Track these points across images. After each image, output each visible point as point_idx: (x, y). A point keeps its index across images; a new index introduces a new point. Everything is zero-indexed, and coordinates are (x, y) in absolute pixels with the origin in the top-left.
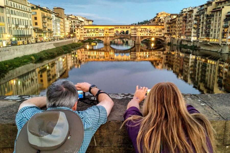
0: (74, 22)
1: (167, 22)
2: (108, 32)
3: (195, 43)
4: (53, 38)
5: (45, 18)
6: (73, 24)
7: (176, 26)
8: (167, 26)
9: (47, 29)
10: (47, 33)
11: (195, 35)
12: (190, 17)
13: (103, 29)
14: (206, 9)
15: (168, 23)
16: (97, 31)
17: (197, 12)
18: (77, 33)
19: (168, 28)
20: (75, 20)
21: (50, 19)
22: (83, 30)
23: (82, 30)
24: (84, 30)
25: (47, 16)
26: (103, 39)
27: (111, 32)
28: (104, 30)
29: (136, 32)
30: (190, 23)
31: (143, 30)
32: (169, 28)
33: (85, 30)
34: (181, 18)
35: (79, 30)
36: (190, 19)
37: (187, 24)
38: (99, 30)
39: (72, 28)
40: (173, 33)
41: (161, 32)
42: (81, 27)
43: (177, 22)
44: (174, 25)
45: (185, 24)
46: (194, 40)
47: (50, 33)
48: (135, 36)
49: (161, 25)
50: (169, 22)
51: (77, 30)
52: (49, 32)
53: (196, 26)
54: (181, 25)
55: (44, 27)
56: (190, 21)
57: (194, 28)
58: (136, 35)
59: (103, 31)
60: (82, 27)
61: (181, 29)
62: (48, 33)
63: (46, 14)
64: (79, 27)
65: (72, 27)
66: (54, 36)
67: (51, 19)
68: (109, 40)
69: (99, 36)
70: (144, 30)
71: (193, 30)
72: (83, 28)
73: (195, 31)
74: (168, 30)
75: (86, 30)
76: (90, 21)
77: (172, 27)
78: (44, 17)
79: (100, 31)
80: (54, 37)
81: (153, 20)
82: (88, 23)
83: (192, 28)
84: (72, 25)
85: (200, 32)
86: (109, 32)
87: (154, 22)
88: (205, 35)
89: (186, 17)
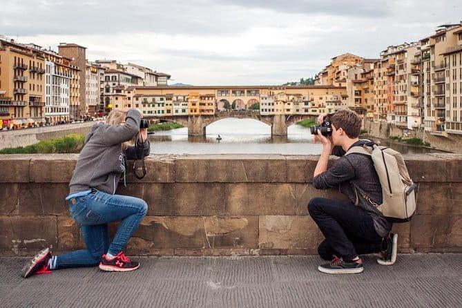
0: (114, 79)
1: (354, 79)
2: (198, 104)
3: (418, 132)
4: (44, 121)
5: (25, 70)
6: (111, 84)
7: (375, 89)
8: (355, 88)
9: (26, 98)
10: (25, 108)
11: (417, 111)
12: (401, 67)
13: (184, 97)
14: (433, 47)
15: (355, 83)
16: (170, 102)
17: (417, 56)
18: (117, 106)
19: (356, 94)
20: (117, 75)
21: (37, 72)
22: (131, 99)
23: (129, 99)
24: (135, 98)
25: (32, 65)
26: (186, 122)
27: (207, 104)
28: (188, 99)
29: (273, 104)
30: (402, 81)
31: (291, 98)
32: (360, 95)
33: (137, 99)
34: (384, 69)
35: (120, 99)
36: (401, 72)
37: (396, 85)
38: (175, 99)
39: (108, 94)
40: (369, 107)
41: (339, 104)
42: (126, 92)
43: (375, 80)
44: (371, 87)
45: (392, 85)
46: (416, 125)
47: (36, 107)
48: (271, 113)
49: (340, 88)
50: (359, 78)
51: (117, 99)
52: (32, 104)
53: (416, 90)
54: (385, 87)
55: (19, 91)
56: (401, 77)
57: (412, 94)
58: (273, 110)
59: (184, 101)
60: (129, 92)
61: (385, 96)
62: (30, 107)
63: (26, 61)
64: (123, 91)
65: (108, 90)
66: (47, 114)
67: (42, 73)
68: (201, 123)
69: (175, 114)
70: (296, 99)
71: (411, 101)
72: (131, 95)
73: (416, 102)
74: (356, 100)
75: (141, 99)
76: (163, 75)
77: (366, 91)
78: (20, 69)
79: (178, 100)
80: (46, 118)
81: (323, 74)
82: (156, 80)
83: (407, 93)
84: (109, 87)
85: (425, 105)
86: (201, 104)
87: (326, 78)
88: (436, 112)
89: (393, 68)
